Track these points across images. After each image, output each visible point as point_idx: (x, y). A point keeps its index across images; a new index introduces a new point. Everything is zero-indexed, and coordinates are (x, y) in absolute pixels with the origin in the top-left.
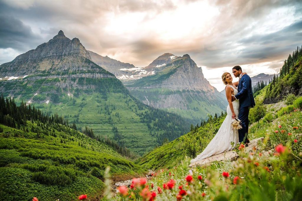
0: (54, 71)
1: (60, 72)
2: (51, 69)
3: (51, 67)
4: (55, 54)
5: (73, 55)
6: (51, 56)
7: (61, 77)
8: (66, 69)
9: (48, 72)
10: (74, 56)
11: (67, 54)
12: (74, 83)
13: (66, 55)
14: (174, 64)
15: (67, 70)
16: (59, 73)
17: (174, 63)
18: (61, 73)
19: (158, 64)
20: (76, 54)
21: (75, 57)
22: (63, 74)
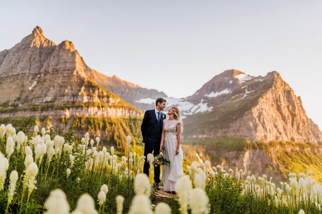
0: (26, 104)
1: (37, 106)
2: (19, 99)
3: (19, 96)
4: (27, 71)
5: (62, 73)
6: (19, 74)
7: (41, 115)
8: (49, 99)
9: (13, 105)
10: (65, 75)
11: (50, 70)
12: (66, 126)
13: (48, 73)
14: (248, 91)
15: (51, 102)
16: (35, 107)
17: (250, 88)
18: (40, 107)
19: (213, 90)
20: (68, 70)
21: (65, 77)
22: (43, 110)
